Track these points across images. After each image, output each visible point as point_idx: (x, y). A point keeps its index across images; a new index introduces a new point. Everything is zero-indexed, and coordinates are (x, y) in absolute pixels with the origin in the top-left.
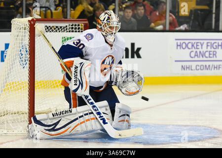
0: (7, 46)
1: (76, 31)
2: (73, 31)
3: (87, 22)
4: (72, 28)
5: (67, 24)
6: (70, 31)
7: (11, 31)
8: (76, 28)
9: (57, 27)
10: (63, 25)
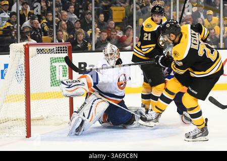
0: (6, 66)
1: (61, 53)
2: (59, 53)
3: (70, 45)
4: (59, 50)
5: (55, 47)
6: (56, 53)
7: (9, 54)
8: (61, 50)
9: (46, 50)
10: (51, 47)
